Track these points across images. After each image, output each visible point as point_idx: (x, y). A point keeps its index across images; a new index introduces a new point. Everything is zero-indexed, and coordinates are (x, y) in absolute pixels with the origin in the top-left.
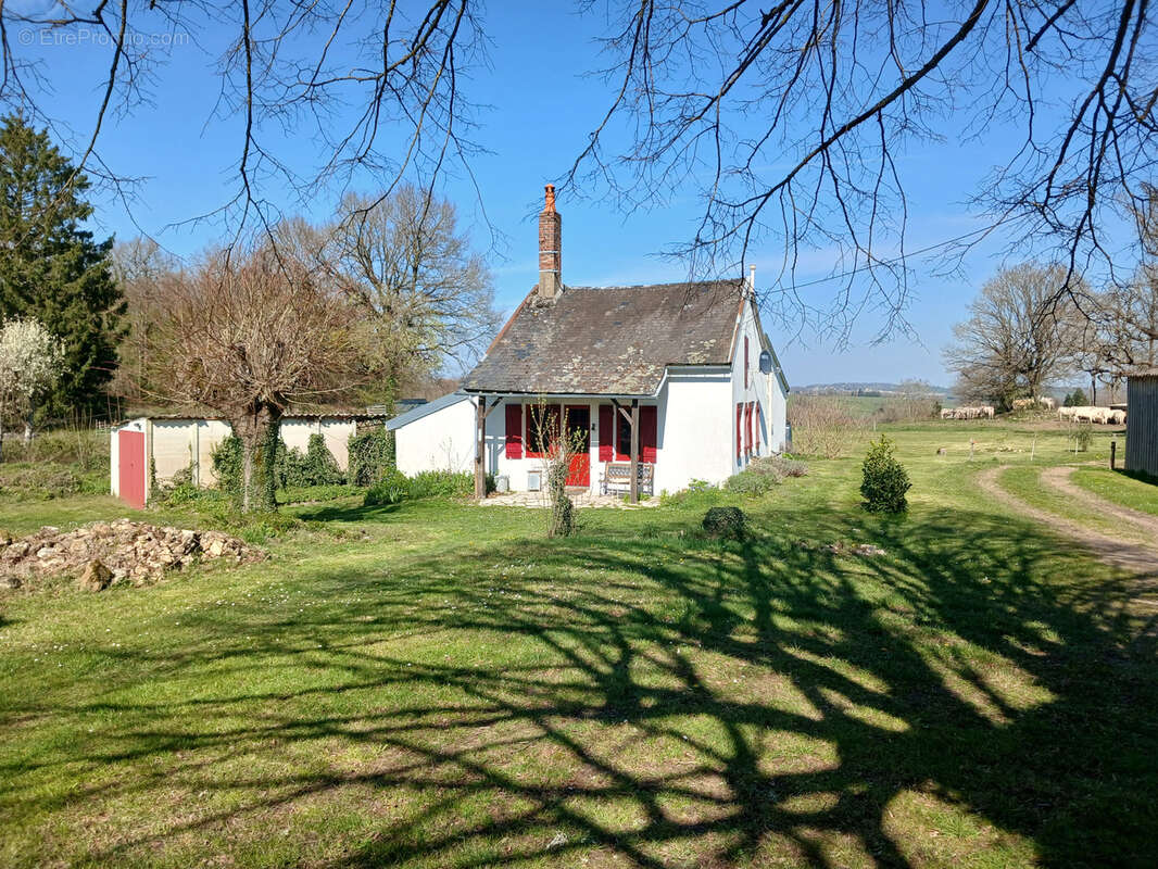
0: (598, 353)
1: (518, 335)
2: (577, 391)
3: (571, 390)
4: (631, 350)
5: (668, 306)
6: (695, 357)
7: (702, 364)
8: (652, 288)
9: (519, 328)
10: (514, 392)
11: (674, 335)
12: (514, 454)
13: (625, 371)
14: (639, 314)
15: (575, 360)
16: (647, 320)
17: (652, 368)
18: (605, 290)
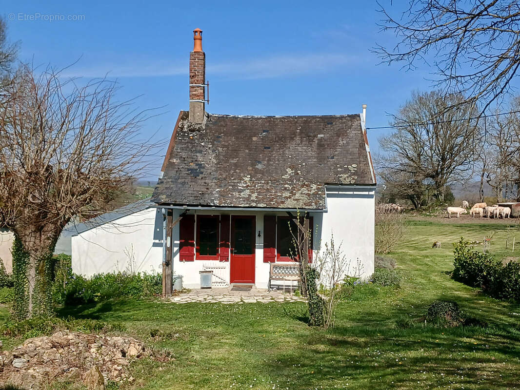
0: (262, 172)
1: (184, 155)
2: (259, 205)
3: (254, 205)
4: (289, 171)
5: (303, 135)
6: (345, 178)
7: (353, 185)
8: (283, 118)
9: (182, 149)
10: (203, 206)
11: (321, 159)
12: (186, 257)
13: (293, 188)
14: (283, 140)
15: (246, 179)
16: (292, 146)
17: (314, 187)
18: (244, 118)
